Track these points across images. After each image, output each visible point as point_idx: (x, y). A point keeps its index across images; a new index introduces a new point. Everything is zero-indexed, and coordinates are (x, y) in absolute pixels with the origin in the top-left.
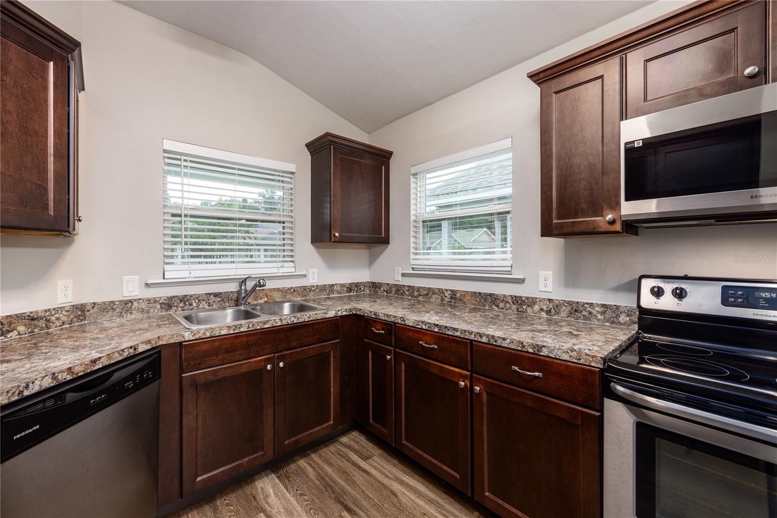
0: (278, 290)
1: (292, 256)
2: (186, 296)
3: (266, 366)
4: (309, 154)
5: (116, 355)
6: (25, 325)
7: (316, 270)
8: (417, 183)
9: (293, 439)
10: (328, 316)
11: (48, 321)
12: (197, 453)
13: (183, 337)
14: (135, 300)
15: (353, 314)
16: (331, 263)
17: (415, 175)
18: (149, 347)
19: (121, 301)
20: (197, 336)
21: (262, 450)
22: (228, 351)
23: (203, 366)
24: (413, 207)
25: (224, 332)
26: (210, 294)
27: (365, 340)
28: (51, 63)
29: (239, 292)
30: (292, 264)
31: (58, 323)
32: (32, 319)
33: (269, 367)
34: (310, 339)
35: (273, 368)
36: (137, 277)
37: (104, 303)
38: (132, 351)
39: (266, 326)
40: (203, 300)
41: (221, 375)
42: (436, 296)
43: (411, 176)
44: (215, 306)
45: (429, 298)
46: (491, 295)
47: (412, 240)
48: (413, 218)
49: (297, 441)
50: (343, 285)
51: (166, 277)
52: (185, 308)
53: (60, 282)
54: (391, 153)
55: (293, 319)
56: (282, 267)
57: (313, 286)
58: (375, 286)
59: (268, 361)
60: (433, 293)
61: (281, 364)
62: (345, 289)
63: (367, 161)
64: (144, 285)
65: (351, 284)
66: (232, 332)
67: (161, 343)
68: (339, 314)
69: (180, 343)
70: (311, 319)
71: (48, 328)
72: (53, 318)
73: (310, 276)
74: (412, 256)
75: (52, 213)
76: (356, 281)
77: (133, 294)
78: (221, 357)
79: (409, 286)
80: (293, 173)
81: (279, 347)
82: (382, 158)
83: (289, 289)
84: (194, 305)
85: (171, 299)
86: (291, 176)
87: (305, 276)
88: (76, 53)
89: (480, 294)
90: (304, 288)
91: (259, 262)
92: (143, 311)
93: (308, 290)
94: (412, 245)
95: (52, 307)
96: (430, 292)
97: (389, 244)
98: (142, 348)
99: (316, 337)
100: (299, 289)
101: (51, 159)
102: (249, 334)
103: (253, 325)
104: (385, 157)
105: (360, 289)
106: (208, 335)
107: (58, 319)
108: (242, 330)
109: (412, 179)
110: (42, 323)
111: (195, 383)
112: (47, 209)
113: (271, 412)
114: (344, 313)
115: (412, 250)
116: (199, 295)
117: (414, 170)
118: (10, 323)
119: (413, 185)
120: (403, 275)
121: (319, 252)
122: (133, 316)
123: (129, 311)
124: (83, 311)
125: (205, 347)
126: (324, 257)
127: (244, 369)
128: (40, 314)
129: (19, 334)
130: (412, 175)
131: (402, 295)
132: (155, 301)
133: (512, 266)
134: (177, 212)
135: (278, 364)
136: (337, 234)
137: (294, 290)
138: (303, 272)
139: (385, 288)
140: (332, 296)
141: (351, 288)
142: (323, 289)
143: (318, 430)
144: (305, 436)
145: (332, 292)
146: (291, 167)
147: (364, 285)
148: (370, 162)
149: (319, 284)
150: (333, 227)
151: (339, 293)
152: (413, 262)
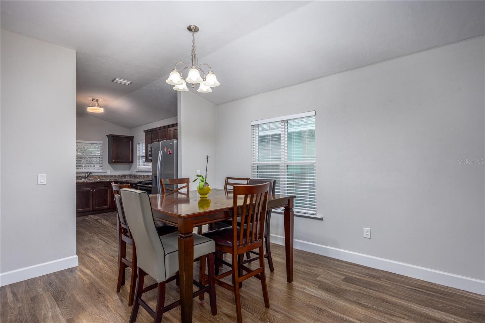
1: (102, 167)
3: (90, 190)
4: (108, 139)
7: (110, 171)
9: (97, 208)
10: (107, 181)
16: (115, 169)
21: (90, 208)
24: (138, 153)
25: (81, 182)
29: (86, 176)
30: (102, 169)
35: (92, 190)
39: (90, 182)
42: (141, 177)
47: (138, 162)
48: (138, 156)
50: (119, 175)
54: (133, 137)
56: (98, 170)
57: (109, 175)
58: (130, 176)
61: (94, 190)
65: (122, 175)
66: (83, 182)
68: (111, 180)
73: (108, 172)
74: (138, 166)
76: (124, 174)
79: (137, 175)
80: (102, 144)
81: (94, 186)
82: (131, 139)
83: (101, 176)
87: (106, 172)
90: (106, 176)
97: (133, 163)
99: (104, 185)
100: (104, 176)
102: (86, 183)
103: (87, 181)
105: (126, 177)
109: (138, 145)
113: (92, 200)
117: (138, 142)
119: (138, 147)
120: (136, 172)
121: (111, 166)
126: (112, 167)
127: (85, 190)
136: (113, 161)
137: (102, 176)
138: (106, 171)
139: (132, 176)
140: (115, 178)
141: (122, 176)
142: (112, 176)
143: (104, 207)
144: (101, 208)
145: (115, 177)
146: (102, 142)
147: (127, 175)
148: (126, 140)
149: (111, 175)
150: (113, 159)
151: (118, 177)
152: (138, 168)
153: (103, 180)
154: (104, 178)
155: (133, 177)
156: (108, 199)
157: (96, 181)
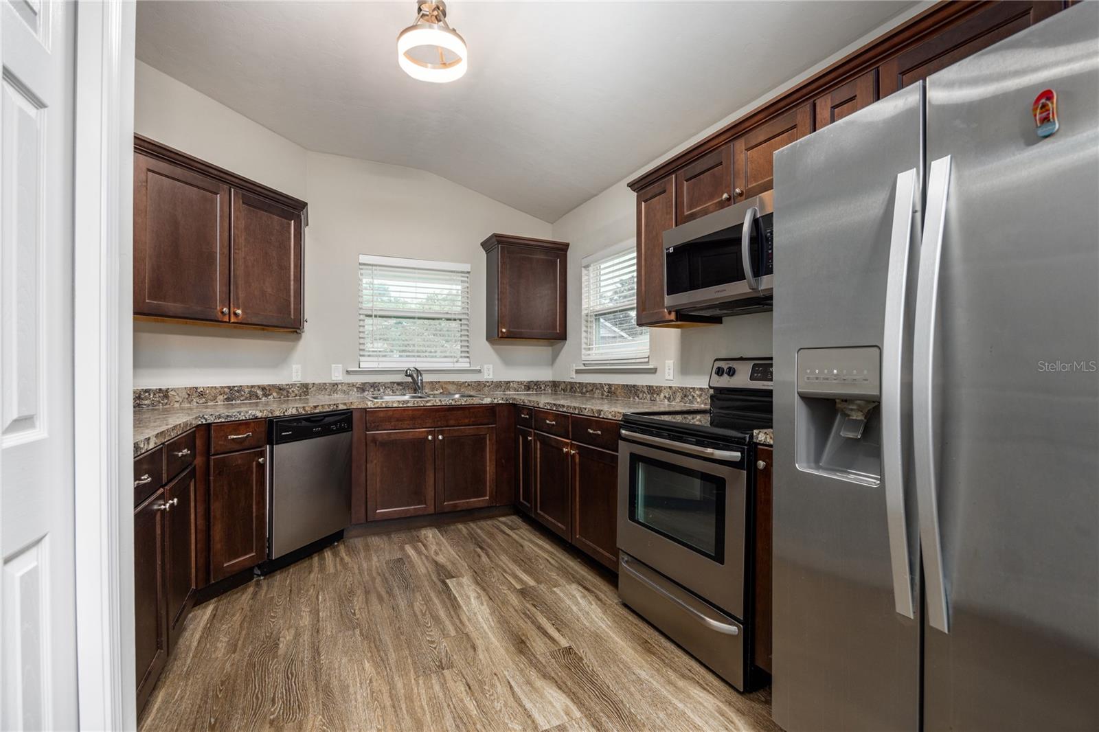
0: (453, 383)
1: (468, 352)
2: (375, 383)
3: (427, 437)
4: (485, 252)
5: (326, 407)
6: (276, 392)
7: (491, 366)
8: (589, 276)
9: (451, 503)
10: (484, 402)
11: (288, 392)
12: (376, 492)
13: (367, 405)
14: (340, 383)
15: (510, 403)
16: (508, 362)
17: (587, 267)
18: (345, 407)
19: (330, 384)
20: (376, 406)
21: (425, 504)
22: (398, 420)
23: (380, 428)
25: (395, 405)
26: (394, 383)
27: (518, 426)
28: (293, 221)
30: (468, 360)
31: (293, 395)
32: (280, 389)
33: (430, 437)
34: (467, 421)
35: (433, 439)
36: (341, 365)
37: (320, 384)
38: (335, 407)
39: (428, 404)
40: (389, 388)
41: (393, 437)
42: (598, 391)
43: (583, 269)
44: (398, 393)
45: (594, 394)
46: (634, 386)
47: (584, 334)
48: (584, 312)
49: (455, 505)
50: (519, 383)
51: (361, 366)
52: (375, 393)
53: (294, 366)
54: (567, 245)
55: (451, 401)
56: (457, 362)
57: (488, 382)
58: (555, 385)
59: (429, 433)
60: (596, 389)
61: (440, 437)
62: (523, 387)
63: (541, 256)
64: (345, 372)
65: (529, 382)
66: (401, 406)
67: (353, 407)
68: (496, 401)
69: (365, 409)
70: (468, 403)
71: (288, 397)
72: (291, 391)
73: (485, 372)
74: (583, 352)
75: (292, 317)
76: (535, 379)
77: (338, 379)
78: (392, 424)
79: (580, 383)
80: (468, 273)
81: (439, 423)
82: (559, 251)
83: (464, 383)
84: (382, 391)
85: (364, 384)
86: (467, 275)
87: (479, 371)
88: (305, 210)
89: (627, 385)
90: (479, 383)
91: (436, 357)
92: (344, 392)
93: (483, 385)
94: (584, 340)
95: (290, 383)
96: (595, 386)
97: (566, 339)
98: (341, 407)
99: (472, 419)
100: (473, 384)
101: (292, 283)
102: (416, 409)
103: (418, 402)
104: (562, 250)
105: (541, 388)
106: (384, 405)
107: (293, 391)
108: (409, 405)
109: (584, 272)
110: (285, 393)
111: (374, 439)
112: (290, 314)
113: (432, 475)
114: (500, 402)
115: (584, 346)
116: (385, 383)
117: (585, 262)
118: (270, 390)
119: (584, 278)
120: (578, 372)
121: (494, 349)
122: (338, 396)
123: (335, 391)
124: (307, 389)
125: (382, 415)
126: (499, 354)
127: (410, 436)
128: (284, 387)
129: (274, 398)
130: (585, 267)
131: (575, 393)
132: (353, 385)
133: (648, 357)
134: (370, 313)
135: (438, 438)
136: (504, 330)
137: (468, 385)
138: (478, 368)
139: (562, 386)
140: (508, 393)
141: (529, 386)
142: (498, 385)
143: (474, 501)
144: (462, 503)
145: (508, 389)
146: (467, 267)
147: (546, 384)
148: (542, 257)
149: (495, 380)
150: (500, 323)
151: (516, 390)
152: (584, 358)
153: (470, 401)
154: (472, 393)
155: (564, 390)
156: (485, 471)
157: (446, 401)
